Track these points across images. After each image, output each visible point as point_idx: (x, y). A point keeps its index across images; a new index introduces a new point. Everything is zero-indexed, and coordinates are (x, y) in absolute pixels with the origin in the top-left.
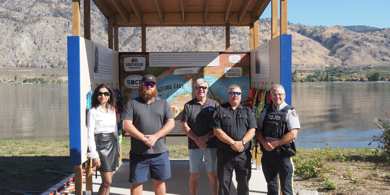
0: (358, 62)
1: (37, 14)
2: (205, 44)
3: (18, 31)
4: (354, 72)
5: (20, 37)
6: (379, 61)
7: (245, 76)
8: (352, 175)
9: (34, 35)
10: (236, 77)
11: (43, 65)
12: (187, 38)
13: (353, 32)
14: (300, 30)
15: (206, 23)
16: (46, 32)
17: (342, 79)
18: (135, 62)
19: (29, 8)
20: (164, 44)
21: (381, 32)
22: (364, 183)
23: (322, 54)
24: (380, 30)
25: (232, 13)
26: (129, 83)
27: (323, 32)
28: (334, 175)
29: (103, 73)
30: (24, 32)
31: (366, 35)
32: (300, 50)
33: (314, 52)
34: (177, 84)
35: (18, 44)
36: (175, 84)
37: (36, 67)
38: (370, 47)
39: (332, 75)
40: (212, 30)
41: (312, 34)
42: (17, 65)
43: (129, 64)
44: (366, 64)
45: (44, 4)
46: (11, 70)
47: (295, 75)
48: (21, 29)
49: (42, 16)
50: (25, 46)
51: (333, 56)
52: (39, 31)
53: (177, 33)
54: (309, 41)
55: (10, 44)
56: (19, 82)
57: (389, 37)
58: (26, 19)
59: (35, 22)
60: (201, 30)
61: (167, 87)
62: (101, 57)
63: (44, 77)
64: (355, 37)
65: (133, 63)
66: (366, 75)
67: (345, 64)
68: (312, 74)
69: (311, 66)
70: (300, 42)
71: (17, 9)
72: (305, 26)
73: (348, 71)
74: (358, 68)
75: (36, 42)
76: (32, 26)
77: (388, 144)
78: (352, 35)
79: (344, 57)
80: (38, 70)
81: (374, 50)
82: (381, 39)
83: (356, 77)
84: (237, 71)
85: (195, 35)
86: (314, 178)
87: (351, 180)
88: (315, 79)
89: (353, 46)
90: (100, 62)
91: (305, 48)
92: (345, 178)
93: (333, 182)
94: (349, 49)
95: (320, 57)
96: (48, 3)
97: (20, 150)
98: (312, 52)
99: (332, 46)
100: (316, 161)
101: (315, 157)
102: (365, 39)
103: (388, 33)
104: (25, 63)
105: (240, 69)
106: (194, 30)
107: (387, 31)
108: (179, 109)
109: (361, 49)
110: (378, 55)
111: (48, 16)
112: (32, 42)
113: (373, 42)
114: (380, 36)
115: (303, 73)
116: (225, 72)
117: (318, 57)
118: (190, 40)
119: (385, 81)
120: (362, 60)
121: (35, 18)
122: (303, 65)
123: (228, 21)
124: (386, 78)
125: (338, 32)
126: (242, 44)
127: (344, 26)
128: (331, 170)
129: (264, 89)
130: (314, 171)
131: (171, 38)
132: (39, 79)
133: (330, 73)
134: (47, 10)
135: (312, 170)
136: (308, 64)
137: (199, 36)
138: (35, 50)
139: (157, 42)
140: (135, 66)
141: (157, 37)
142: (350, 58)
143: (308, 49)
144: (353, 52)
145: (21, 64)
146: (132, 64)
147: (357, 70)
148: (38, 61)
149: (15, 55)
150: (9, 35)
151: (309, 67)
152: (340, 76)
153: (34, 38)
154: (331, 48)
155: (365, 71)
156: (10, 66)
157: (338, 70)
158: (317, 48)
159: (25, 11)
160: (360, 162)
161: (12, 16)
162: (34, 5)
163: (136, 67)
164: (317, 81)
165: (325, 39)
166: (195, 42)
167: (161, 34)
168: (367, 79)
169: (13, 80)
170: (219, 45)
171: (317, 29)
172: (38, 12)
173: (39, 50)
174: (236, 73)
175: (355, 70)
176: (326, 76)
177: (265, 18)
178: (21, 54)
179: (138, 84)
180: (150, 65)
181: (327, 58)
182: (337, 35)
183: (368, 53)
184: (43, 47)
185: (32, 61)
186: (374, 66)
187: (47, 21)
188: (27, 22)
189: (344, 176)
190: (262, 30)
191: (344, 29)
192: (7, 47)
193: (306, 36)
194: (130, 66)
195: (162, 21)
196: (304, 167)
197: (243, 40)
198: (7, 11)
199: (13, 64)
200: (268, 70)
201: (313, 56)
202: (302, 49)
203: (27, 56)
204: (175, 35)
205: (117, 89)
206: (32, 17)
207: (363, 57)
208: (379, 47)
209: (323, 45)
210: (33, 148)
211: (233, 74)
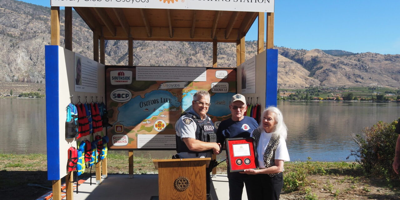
0: (335, 83)
1: (33, 31)
2: (196, 63)
3: (14, 47)
4: (331, 92)
5: (16, 52)
6: (353, 83)
7: (231, 92)
8: (332, 188)
9: (30, 51)
10: (222, 92)
11: (39, 80)
12: (179, 58)
13: (330, 56)
14: (283, 53)
15: (194, 39)
16: (42, 49)
17: (320, 98)
18: (122, 75)
19: (25, 25)
20: (157, 62)
21: (355, 56)
22: (343, 196)
23: (303, 75)
24: (354, 55)
25: (219, 29)
26: (115, 97)
27: (304, 55)
28: (315, 188)
29: (86, 86)
30: (20, 48)
31: (342, 59)
32: (283, 71)
33: (295, 73)
34: (164, 99)
35: (14, 60)
36: (161, 98)
37: (32, 82)
38: (345, 70)
39: (311, 95)
40: (203, 50)
41: (294, 56)
42: (13, 80)
43: (116, 78)
44: (341, 84)
45: (40, 21)
46: (7, 85)
47: (279, 94)
48: (17, 45)
49: (38, 32)
50: (21, 61)
51: (313, 77)
52: (35, 47)
53: (170, 53)
54: (292, 63)
55: (6, 60)
56: (14, 96)
57: (362, 61)
58: (22, 35)
59: (30, 38)
60: (192, 49)
61: (154, 102)
62: (84, 69)
63: (40, 92)
64: (332, 59)
65: (119, 76)
66: (341, 95)
67: (323, 84)
68: (294, 93)
69: (293, 85)
70: (283, 64)
71: (13, 25)
72: (287, 49)
73: (325, 91)
74: (335, 88)
75: (32, 58)
76: (28, 42)
77: (364, 158)
78: (329, 59)
79: (322, 78)
80: (33, 85)
81: (349, 73)
82: (355, 62)
83: (332, 97)
84: (224, 86)
85: (187, 54)
86: (296, 191)
87: (331, 193)
88: (296, 98)
89: (330, 68)
90: (83, 74)
91: (287, 69)
92: (325, 191)
93: (315, 196)
94: (327, 71)
95: (301, 78)
96: (44, 20)
97: (6, 163)
98: (293, 73)
99: (312, 68)
100: (298, 175)
101: (297, 171)
102: (341, 62)
103: (362, 57)
104: (21, 78)
105: (227, 84)
106: (186, 49)
107: (361, 56)
108: (166, 123)
109: (337, 72)
110: (352, 77)
111: (44, 33)
112: (28, 58)
113: (348, 66)
114: (354, 60)
115: (285, 92)
116: (212, 87)
117: (299, 78)
118: (182, 59)
119: (357, 100)
120: (338, 81)
121: (31, 35)
122: (285, 84)
123: (215, 37)
124: (359, 98)
125: (317, 56)
126: (230, 64)
127: (323, 50)
128: (312, 183)
129: (250, 104)
130: (296, 185)
131: (164, 57)
132: (34, 94)
133: (309, 93)
134: (43, 27)
135: (294, 183)
136: (290, 84)
137: (191, 55)
138: (31, 66)
139: (151, 60)
140: (121, 80)
141: (150, 55)
142: (327, 79)
143: (291, 70)
144: (331, 74)
145: (17, 79)
146: (118, 78)
147: (334, 90)
148: (34, 76)
149: (11, 70)
150: (5, 51)
151: (291, 87)
152: (318, 96)
153: (30, 54)
154: (311, 69)
155: (341, 91)
156: (6, 81)
157: (316, 90)
158: (298, 69)
159: (21, 28)
160: (338, 175)
161: (8, 32)
162: (30, 22)
163: (123, 80)
164: (298, 99)
165: (306, 61)
166: (187, 61)
167: (154, 53)
168: (342, 99)
169: (8, 95)
170: (209, 64)
171: (298, 52)
172: (34, 28)
173: (35, 65)
174: (222, 88)
175: (332, 90)
176: (306, 96)
177: (252, 41)
178: (17, 69)
179: (124, 98)
180: (137, 79)
181: (307, 78)
182: (316, 58)
183: (343, 75)
184: (39, 63)
185: (28, 76)
186: (348, 87)
187: (42, 38)
188: (23, 39)
189: (324, 189)
190: (249, 52)
191: (323, 53)
192: (3, 62)
193: (288, 58)
194: (116, 80)
195: (149, 35)
196: (286, 180)
197: (231, 61)
198: (3, 27)
199: (8, 79)
200: (254, 85)
201: (295, 77)
202: (285, 70)
203: (23, 72)
204: (167, 54)
205: (102, 103)
206: (28, 34)
207: (339, 78)
208: (353, 70)
209: (303, 67)
210: (19, 161)
211: (220, 90)
